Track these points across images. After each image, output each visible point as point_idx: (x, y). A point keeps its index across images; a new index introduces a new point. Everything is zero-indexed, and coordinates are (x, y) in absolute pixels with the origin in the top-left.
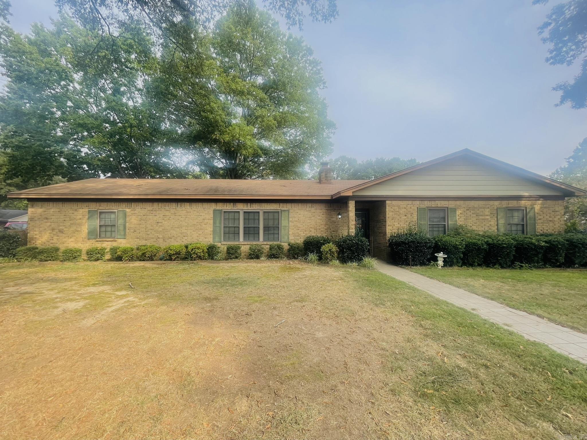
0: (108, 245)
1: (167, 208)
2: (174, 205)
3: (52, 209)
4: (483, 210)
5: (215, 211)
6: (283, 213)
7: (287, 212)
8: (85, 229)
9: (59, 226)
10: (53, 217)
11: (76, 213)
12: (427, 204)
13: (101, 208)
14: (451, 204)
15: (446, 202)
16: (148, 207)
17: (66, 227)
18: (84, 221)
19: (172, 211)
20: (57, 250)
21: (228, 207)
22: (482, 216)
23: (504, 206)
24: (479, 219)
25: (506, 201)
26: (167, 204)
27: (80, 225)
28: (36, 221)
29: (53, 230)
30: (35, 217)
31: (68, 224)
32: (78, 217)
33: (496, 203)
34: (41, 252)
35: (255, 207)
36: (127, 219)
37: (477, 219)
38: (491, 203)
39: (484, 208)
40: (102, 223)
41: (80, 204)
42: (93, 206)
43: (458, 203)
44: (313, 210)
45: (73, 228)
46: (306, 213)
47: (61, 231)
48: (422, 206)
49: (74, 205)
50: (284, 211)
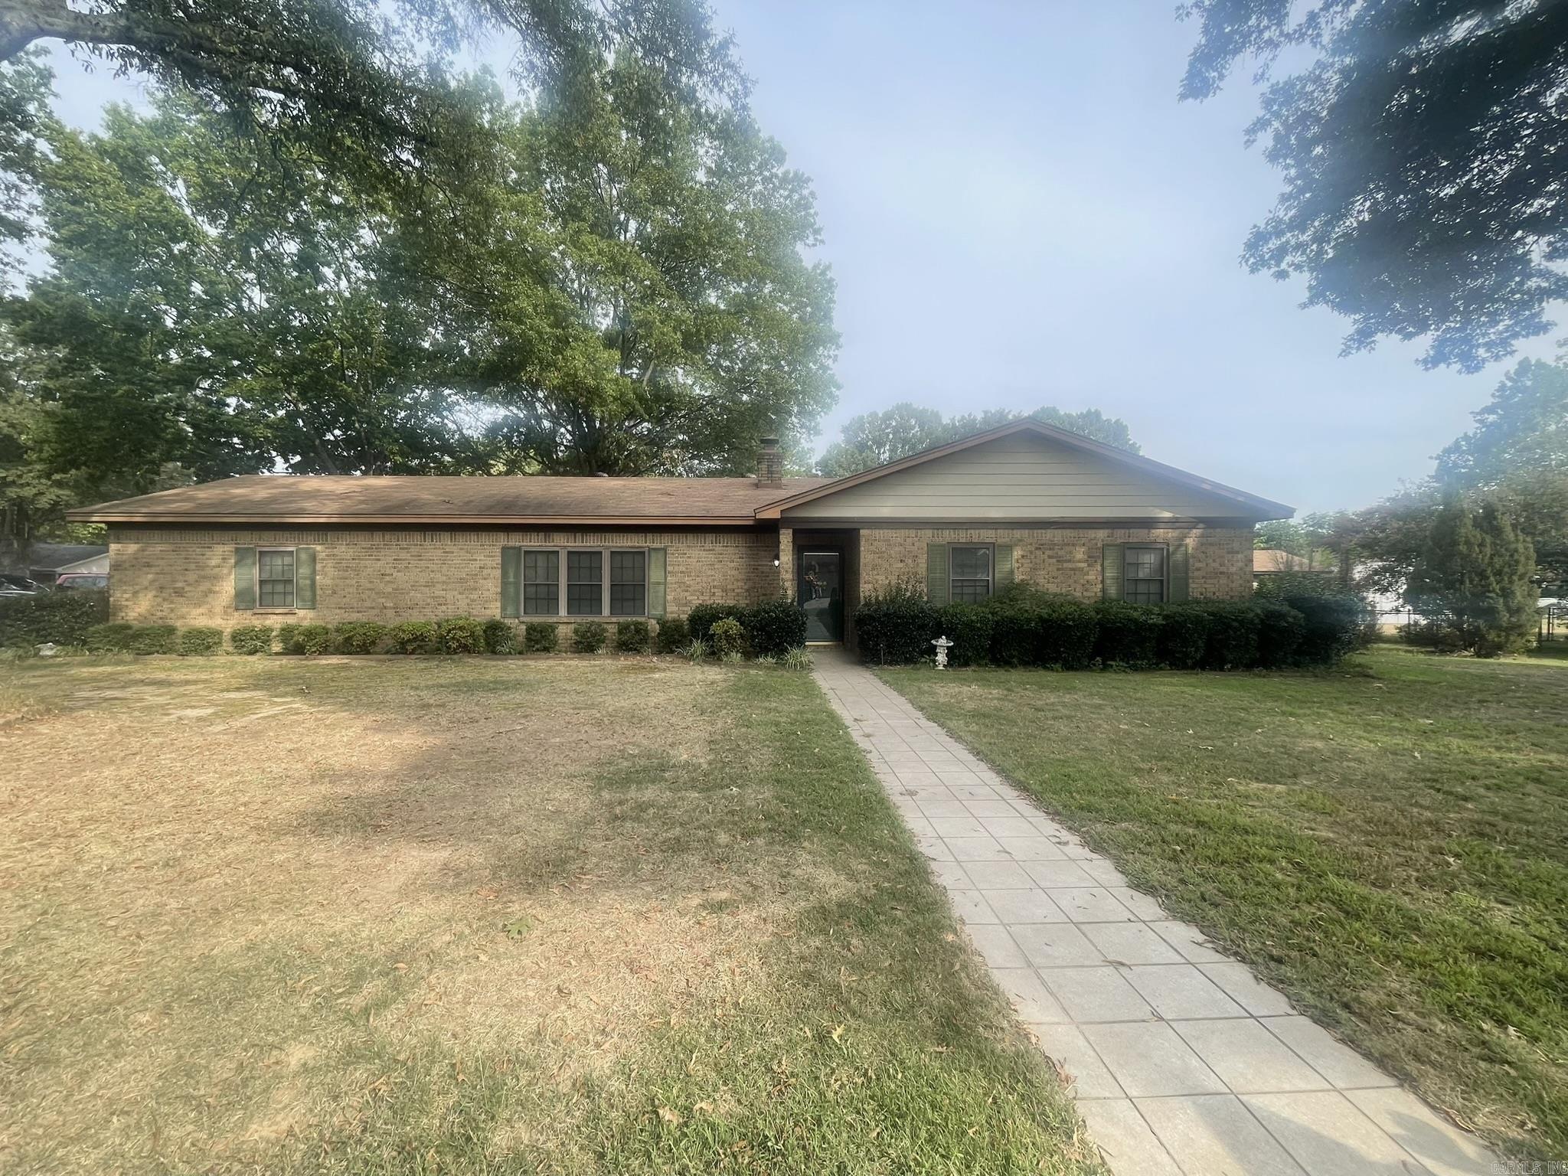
0: (275, 621)
1: (404, 544)
2: (417, 537)
3: (159, 547)
4: (1071, 548)
5: (504, 549)
6: (653, 554)
7: (662, 552)
8: (228, 588)
9: (174, 581)
10: (160, 562)
11: (208, 553)
12: (948, 536)
13: (261, 543)
14: (1003, 536)
15: (990, 531)
16: (363, 541)
17: (189, 585)
18: (225, 571)
19: (414, 550)
20: (171, 630)
21: (534, 542)
22: (1069, 561)
23: (1119, 541)
24: (1062, 569)
25: (1123, 531)
26: (402, 535)
27: (216, 578)
28: (126, 569)
29: (162, 588)
30: (125, 562)
31: (192, 577)
32: (213, 562)
33: (1101, 534)
34: (138, 635)
35: (591, 543)
36: (318, 567)
37: (1058, 569)
38: (1092, 534)
39: (1073, 545)
40: (265, 576)
41: (217, 535)
42: (247, 540)
43: (1018, 534)
44: (719, 548)
45: (205, 586)
46: (703, 554)
47: (179, 593)
48: (939, 540)
49: (205, 537)
50: (654, 549)
